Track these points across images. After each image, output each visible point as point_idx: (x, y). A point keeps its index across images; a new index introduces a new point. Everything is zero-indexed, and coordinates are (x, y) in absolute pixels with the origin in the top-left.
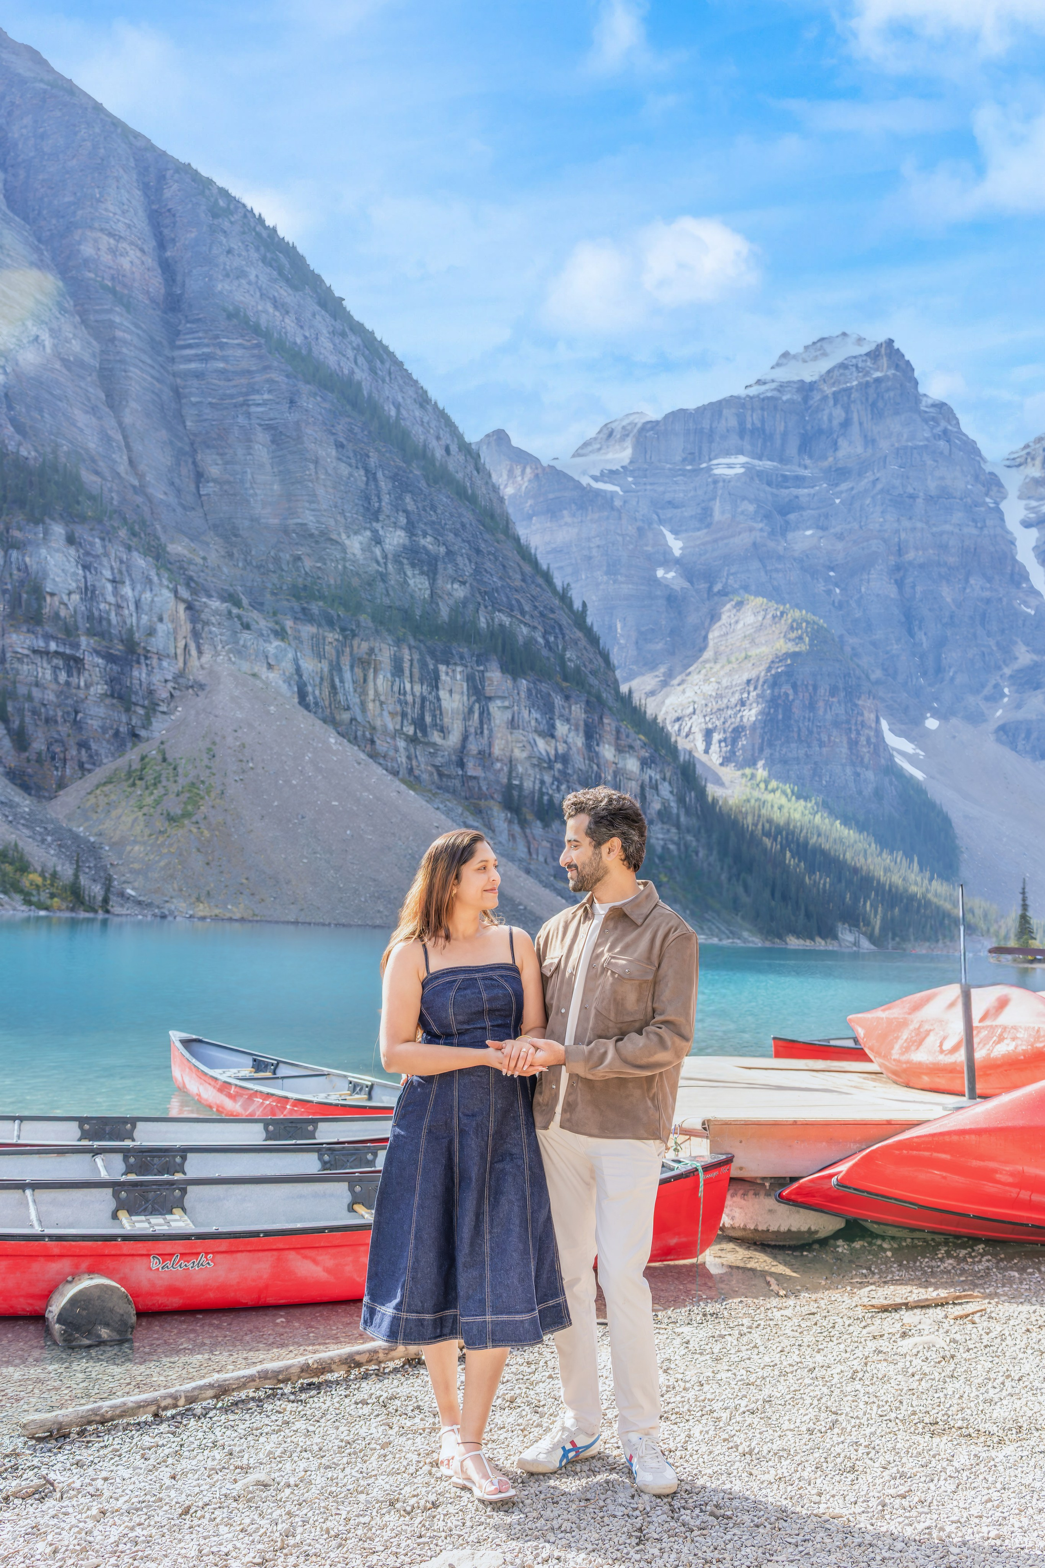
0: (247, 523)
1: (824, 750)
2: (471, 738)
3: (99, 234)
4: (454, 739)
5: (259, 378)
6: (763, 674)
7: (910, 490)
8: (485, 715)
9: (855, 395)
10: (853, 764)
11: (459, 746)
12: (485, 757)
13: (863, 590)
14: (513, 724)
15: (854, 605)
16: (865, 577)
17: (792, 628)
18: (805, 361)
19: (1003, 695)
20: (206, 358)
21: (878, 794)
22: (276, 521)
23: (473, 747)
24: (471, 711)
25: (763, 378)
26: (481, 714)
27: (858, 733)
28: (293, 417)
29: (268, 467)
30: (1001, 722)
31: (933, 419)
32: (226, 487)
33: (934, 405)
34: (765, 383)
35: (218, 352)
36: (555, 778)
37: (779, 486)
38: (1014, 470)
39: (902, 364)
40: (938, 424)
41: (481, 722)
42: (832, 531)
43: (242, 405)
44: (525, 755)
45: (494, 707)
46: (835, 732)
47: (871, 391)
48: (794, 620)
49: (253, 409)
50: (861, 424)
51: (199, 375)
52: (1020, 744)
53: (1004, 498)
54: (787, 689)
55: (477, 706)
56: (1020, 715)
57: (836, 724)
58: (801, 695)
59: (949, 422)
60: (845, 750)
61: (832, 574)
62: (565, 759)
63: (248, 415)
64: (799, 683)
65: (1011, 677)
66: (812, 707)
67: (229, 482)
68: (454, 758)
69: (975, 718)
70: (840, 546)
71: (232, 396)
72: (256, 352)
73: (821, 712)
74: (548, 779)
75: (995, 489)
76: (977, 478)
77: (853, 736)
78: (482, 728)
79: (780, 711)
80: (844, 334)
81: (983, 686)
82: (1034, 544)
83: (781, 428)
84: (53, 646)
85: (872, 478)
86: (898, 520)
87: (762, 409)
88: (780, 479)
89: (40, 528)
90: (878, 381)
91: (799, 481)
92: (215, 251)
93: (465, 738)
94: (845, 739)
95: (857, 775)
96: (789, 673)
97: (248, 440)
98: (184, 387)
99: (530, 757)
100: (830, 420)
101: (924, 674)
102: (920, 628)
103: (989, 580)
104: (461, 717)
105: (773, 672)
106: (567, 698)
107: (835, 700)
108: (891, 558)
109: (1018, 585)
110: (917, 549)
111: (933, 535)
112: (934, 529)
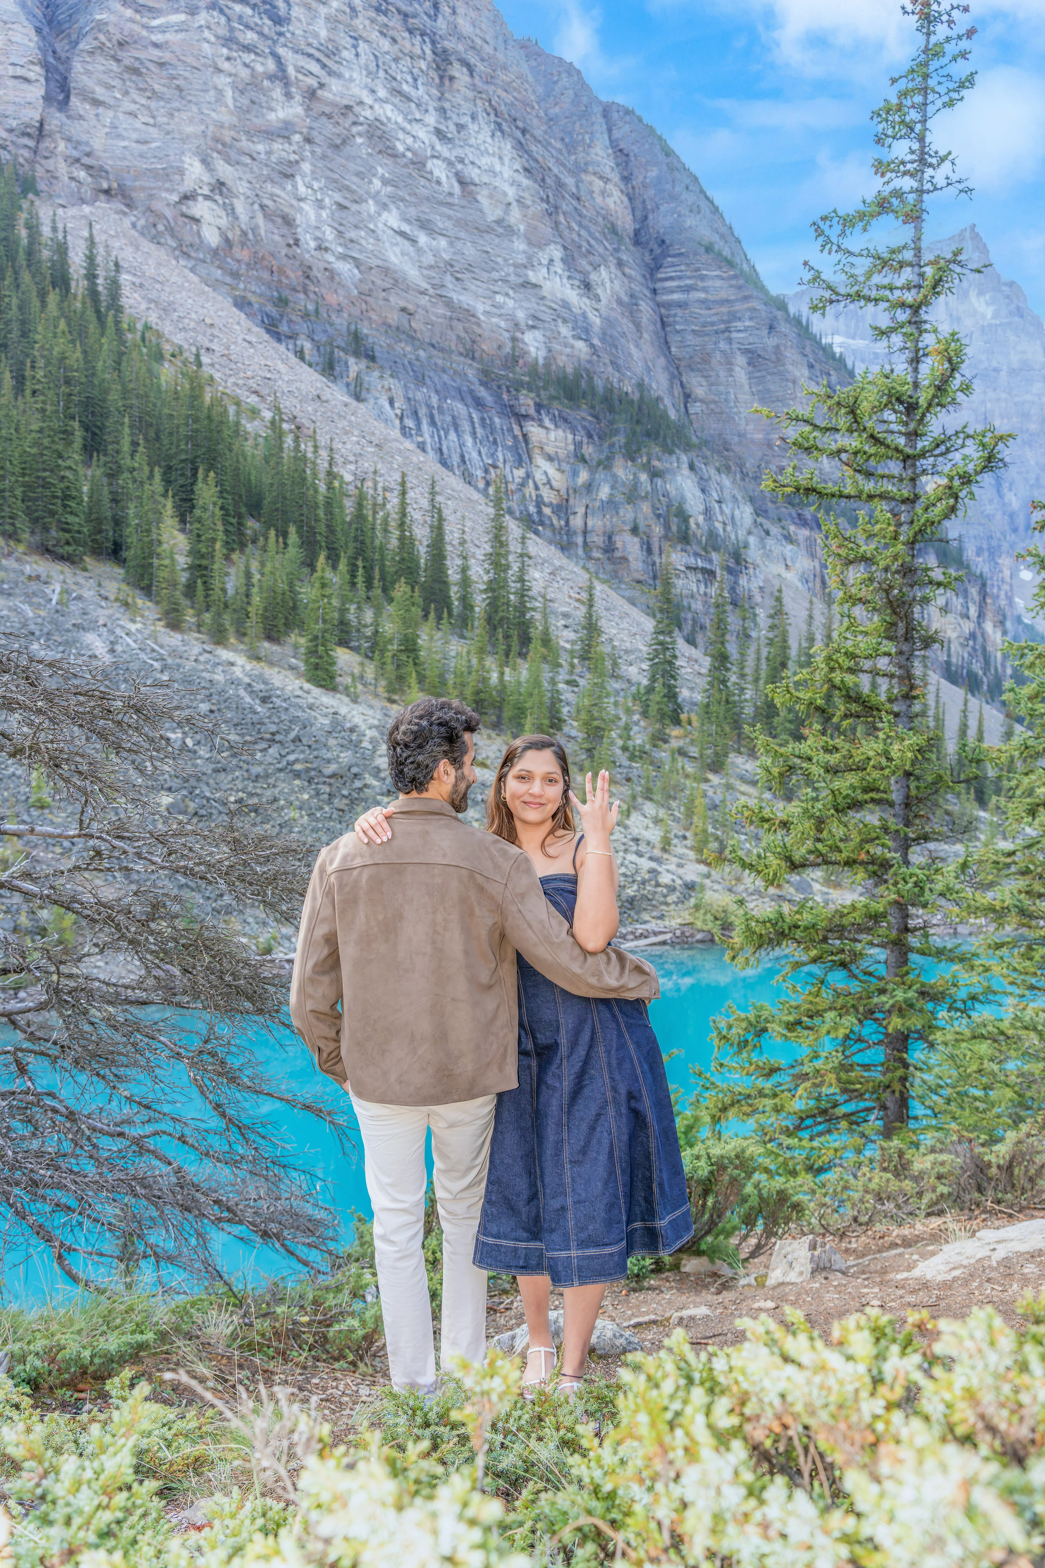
0: (736, 439)
3: (593, 178)
5: (738, 307)
7: (994, 364)
20: (688, 289)
22: (760, 436)
27: (999, 588)
28: (772, 342)
29: (747, 387)
31: (1009, 296)
32: (712, 406)
33: (1006, 283)
35: (700, 284)
36: (971, 654)
40: (1013, 301)
43: (723, 332)
49: (734, 335)
51: (682, 305)
59: (1019, 297)
62: (973, 636)
63: (730, 341)
67: (715, 402)
71: (713, 324)
72: (734, 282)
84: (700, 564)
86: (985, 392)
88: (872, 356)
89: (674, 458)
92: (678, 189)
97: (729, 364)
98: (668, 316)
102: (1010, 490)
107: (980, 559)
110: (1002, 418)
111: (1016, 404)
112: (1017, 399)
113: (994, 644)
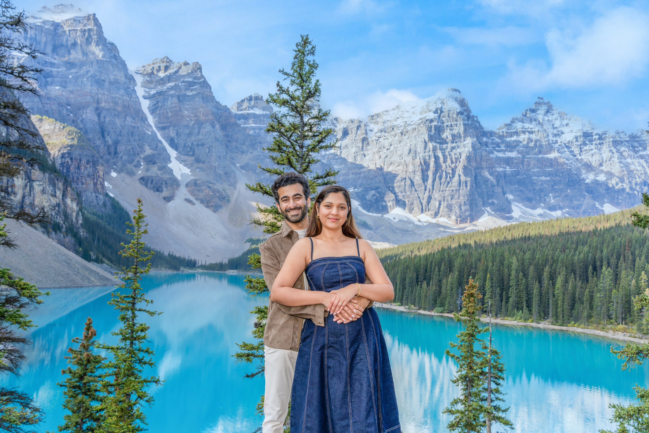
1: (84, 186)
2: (26, 197)
4: (19, 197)
6: (57, 152)
7: (103, 78)
8: (31, 187)
9: (79, 33)
10: (95, 192)
11: (21, 200)
12: (32, 205)
13: (84, 116)
14: (43, 192)
15: (79, 122)
16: (85, 111)
17: (69, 134)
18: (54, 12)
19: (141, 165)
21: (105, 205)
23: (27, 201)
24: (26, 186)
25: (35, 16)
26: (30, 187)
27: (97, 180)
30: (141, 176)
31: (110, 49)
33: (109, 43)
34: (36, 18)
36: (56, 214)
37: (43, 65)
38: (139, 75)
39: (98, 24)
40: (112, 52)
41: (30, 191)
42: (68, 89)
44: (47, 204)
45: (35, 184)
46: (88, 179)
47: (87, 34)
48: (70, 131)
50: (81, 46)
52: (149, 185)
53: (136, 85)
54: (68, 160)
55: (29, 184)
56: (149, 174)
57: (89, 176)
58: (74, 163)
59: (115, 51)
60: (92, 186)
61: (69, 107)
62: (58, 205)
64: (73, 158)
65: (144, 158)
66: (79, 168)
68: (19, 205)
69: (131, 174)
70: (72, 96)
73: (83, 171)
74: (54, 214)
75: (132, 81)
76: (126, 76)
77: (95, 181)
78: (30, 193)
79: (65, 169)
80: (71, 5)
81: (133, 161)
82: (148, 106)
83: (44, 40)
85: (86, 70)
86: (98, 89)
87: (36, 30)
88: (43, 62)
90: (89, 30)
91: (52, 65)
93: (24, 197)
94: (92, 182)
95: (97, 197)
96: (69, 153)
99: (49, 206)
100: (67, 41)
101: (110, 154)
102: (108, 135)
103: (134, 119)
104: (22, 188)
105: (62, 152)
106: (58, 180)
107: (88, 166)
108: (95, 104)
109: (144, 122)
110: (106, 102)
111: (112, 97)
112: (112, 95)
113: (72, 209)
